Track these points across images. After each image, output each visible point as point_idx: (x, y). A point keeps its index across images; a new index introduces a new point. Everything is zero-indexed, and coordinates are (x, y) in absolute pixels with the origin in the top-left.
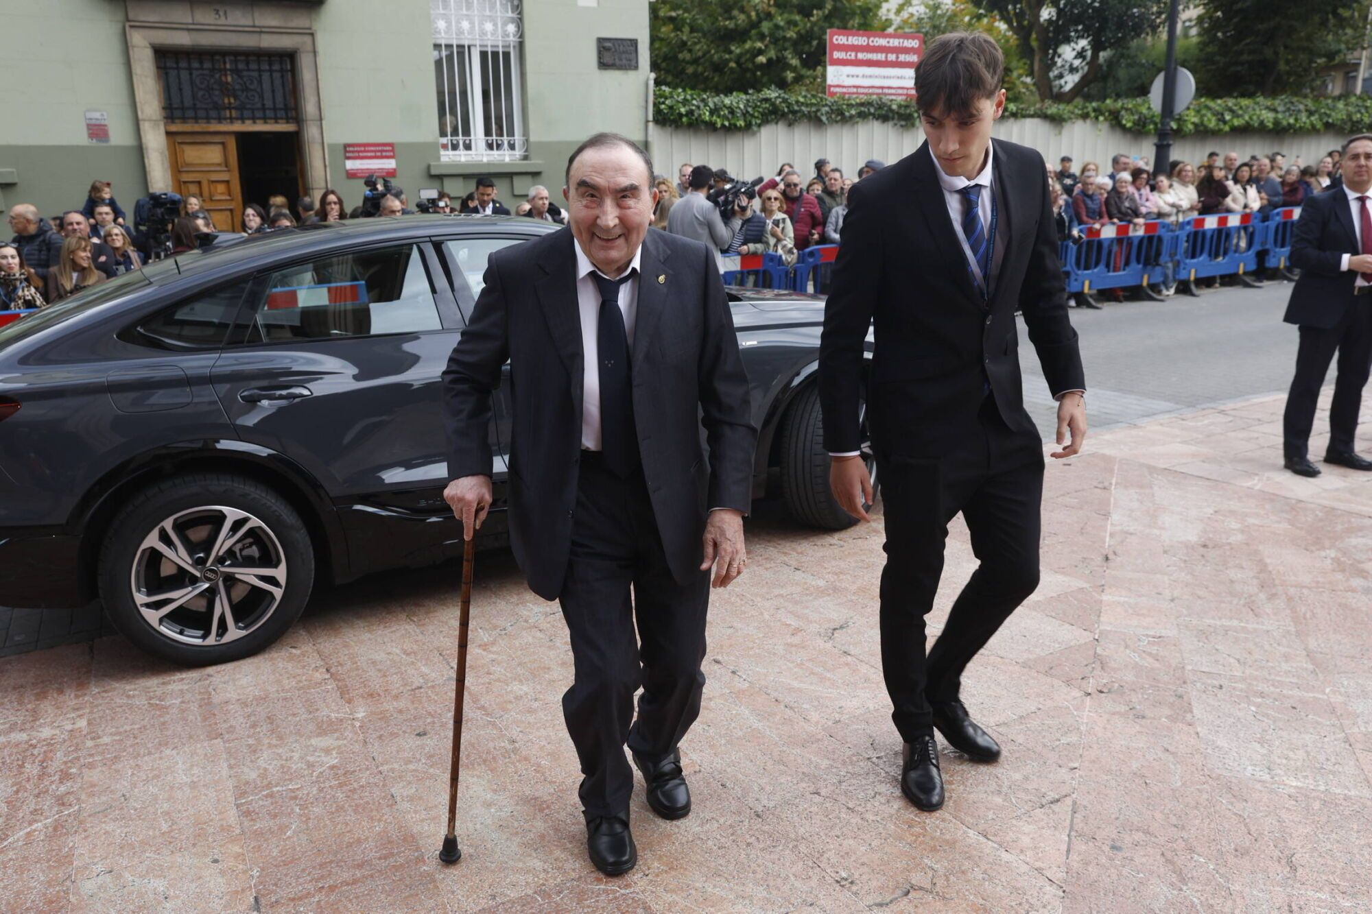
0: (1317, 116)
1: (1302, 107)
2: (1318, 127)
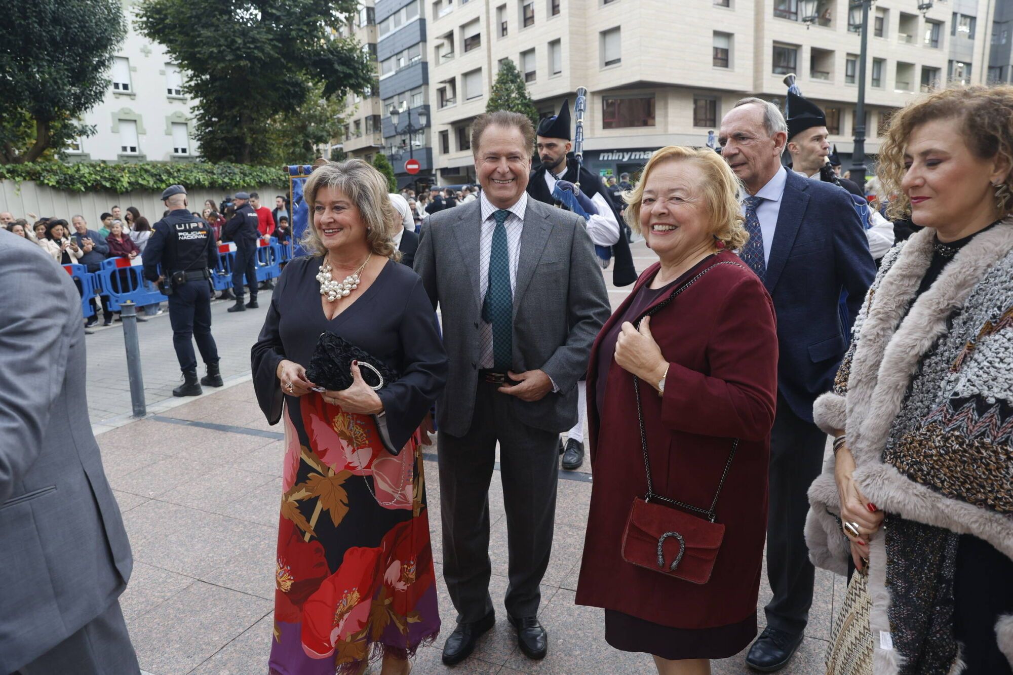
0: (251, 177)
1: (237, 170)
2: (253, 185)
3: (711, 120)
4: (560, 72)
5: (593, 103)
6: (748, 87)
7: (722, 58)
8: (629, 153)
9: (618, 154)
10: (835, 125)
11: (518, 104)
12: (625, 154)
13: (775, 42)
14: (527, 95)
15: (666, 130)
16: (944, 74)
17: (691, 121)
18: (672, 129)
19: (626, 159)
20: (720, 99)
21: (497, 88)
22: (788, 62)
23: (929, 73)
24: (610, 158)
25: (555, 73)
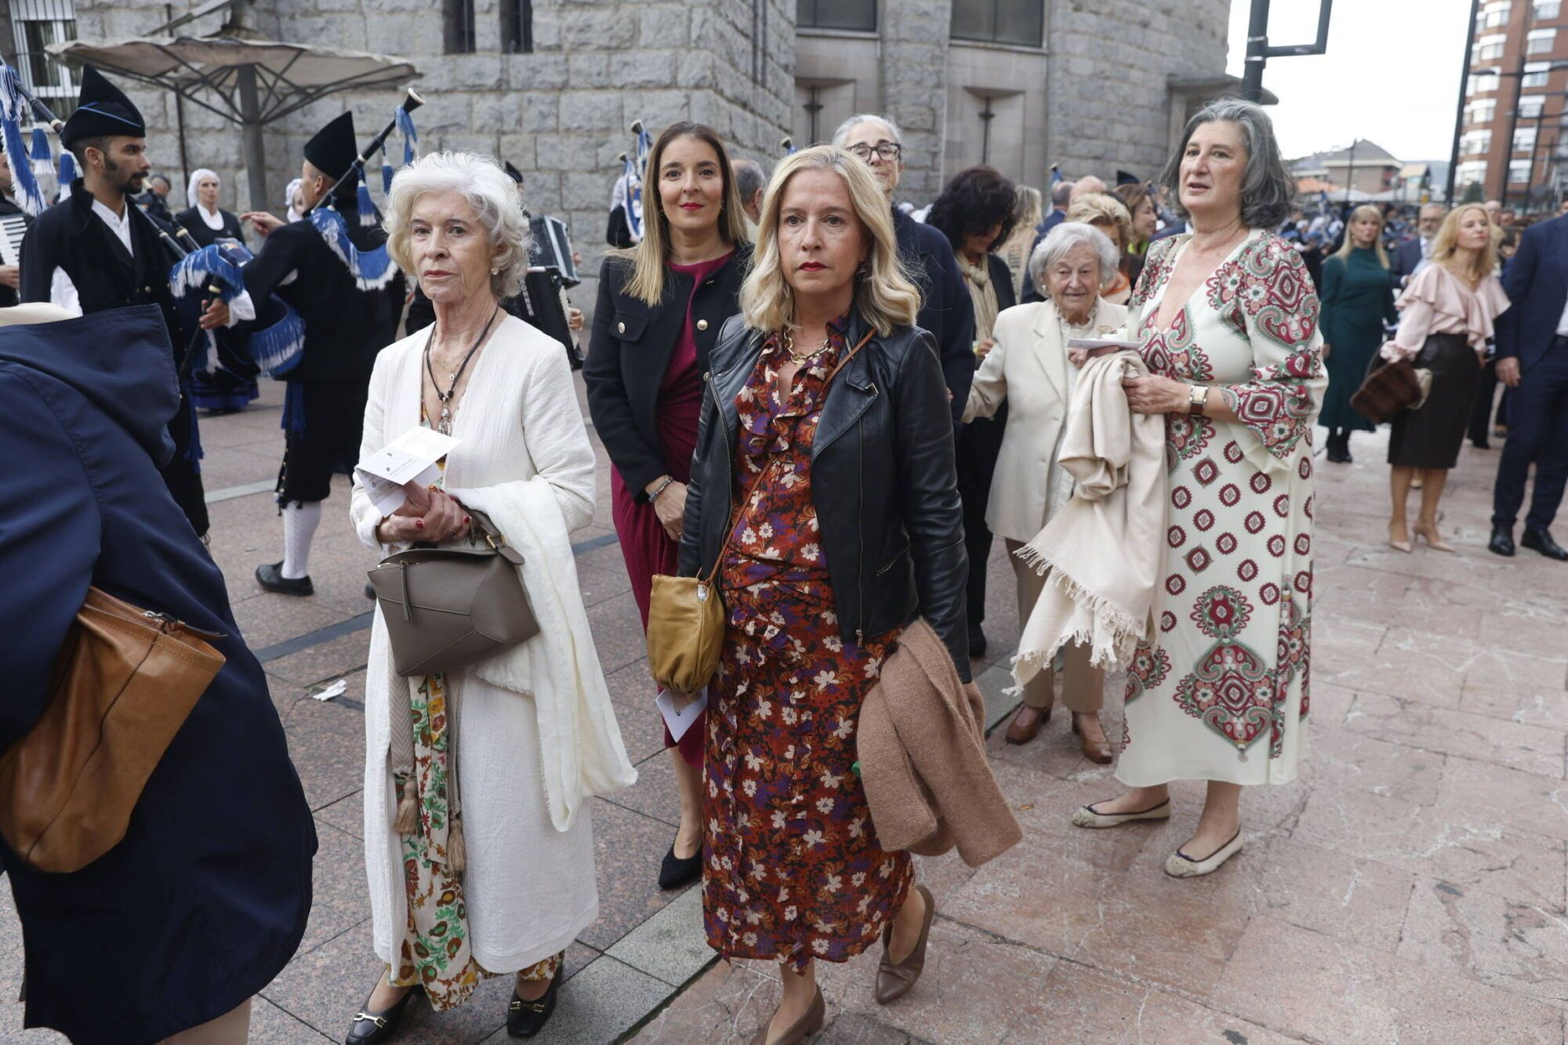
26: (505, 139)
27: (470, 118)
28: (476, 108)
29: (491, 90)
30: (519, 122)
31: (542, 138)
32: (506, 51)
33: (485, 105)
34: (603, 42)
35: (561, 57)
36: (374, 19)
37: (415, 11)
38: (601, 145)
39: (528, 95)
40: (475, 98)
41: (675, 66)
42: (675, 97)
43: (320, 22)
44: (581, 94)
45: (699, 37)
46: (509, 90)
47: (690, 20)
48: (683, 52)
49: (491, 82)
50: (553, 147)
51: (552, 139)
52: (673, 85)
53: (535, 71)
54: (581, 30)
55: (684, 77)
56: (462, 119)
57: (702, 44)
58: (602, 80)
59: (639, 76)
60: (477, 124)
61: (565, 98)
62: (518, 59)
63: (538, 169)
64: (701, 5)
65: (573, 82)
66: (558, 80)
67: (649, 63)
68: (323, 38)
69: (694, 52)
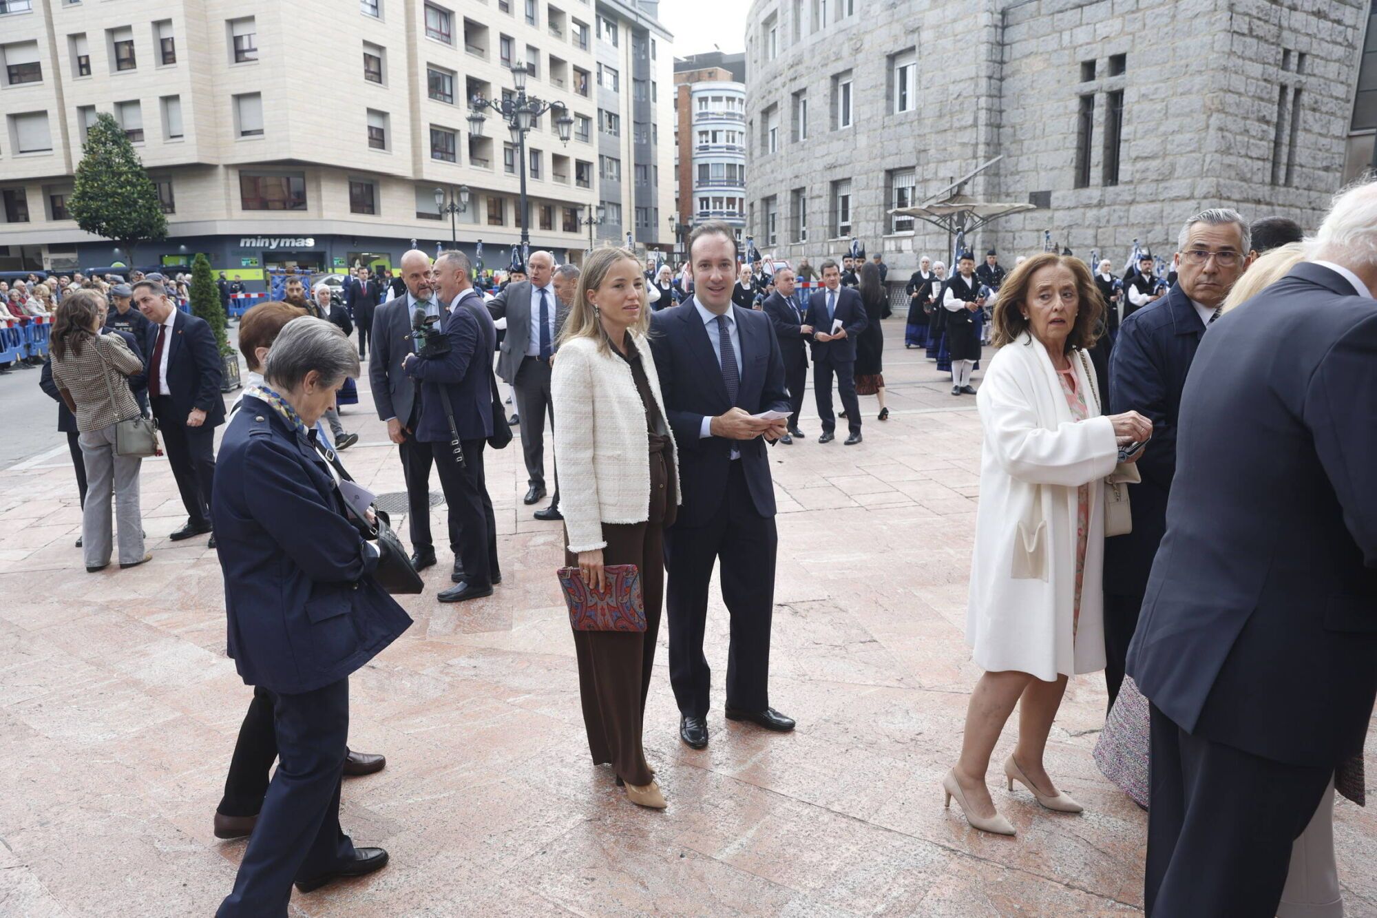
3: (369, 206)
4: (181, 136)
5: (227, 178)
6: (406, 171)
7: (378, 139)
8: (277, 240)
9: (263, 240)
10: (498, 216)
11: (126, 173)
12: (272, 240)
13: (431, 125)
14: (136, 161)
15: (320, 215)
16: (596, 170)
17: (347, 206)
18: (327, 215)
19: (274, 246)
20: (377, 183)
21: (92, 149)
22: (447, 145)
23: (582, 166)
24: (253, 245)
25: (172, 137)
26: (1100, 230)
27: (1084, 220)
28: (1088, 215)
29: (1095, 206)
30: (1108, 221)
31: (1119, 229)
32: (1105, 185)
33: (1091, 214)
34: (1154, 177)
35: (1132, 187)
36: (1043, 173)
37: (1062, 168)
38: (1149, 232)
39: (1113, 207)
40: (1087, 210)
41: (1193, 187)
42: (1192, 204)
43: (1017, 177)
44: (1142, 206)
45: (1208, 170)
46: (1104, 205)
47: (1204, 161)
48: (1199, 179)
49: (1095, 202)
50: (1124, 233)
51: (1123, 230)
52: (1191, 197)
53: (1118, 195)
54: (1143, 171)
55: (1196, 194)
56: (1079, 221)
57: (1209, 174)
58: (1153, 197)
59: (1173, 194)
60: (1087, 223)
61: (1133, 208)
62: (1111, 189)
63: (1116, 246)
64: (1210, 152)
65: (1138, 199)
66: (1129, 198)
67: (1179, 187)
68: (1018, 185)
69: (1205, 179)
